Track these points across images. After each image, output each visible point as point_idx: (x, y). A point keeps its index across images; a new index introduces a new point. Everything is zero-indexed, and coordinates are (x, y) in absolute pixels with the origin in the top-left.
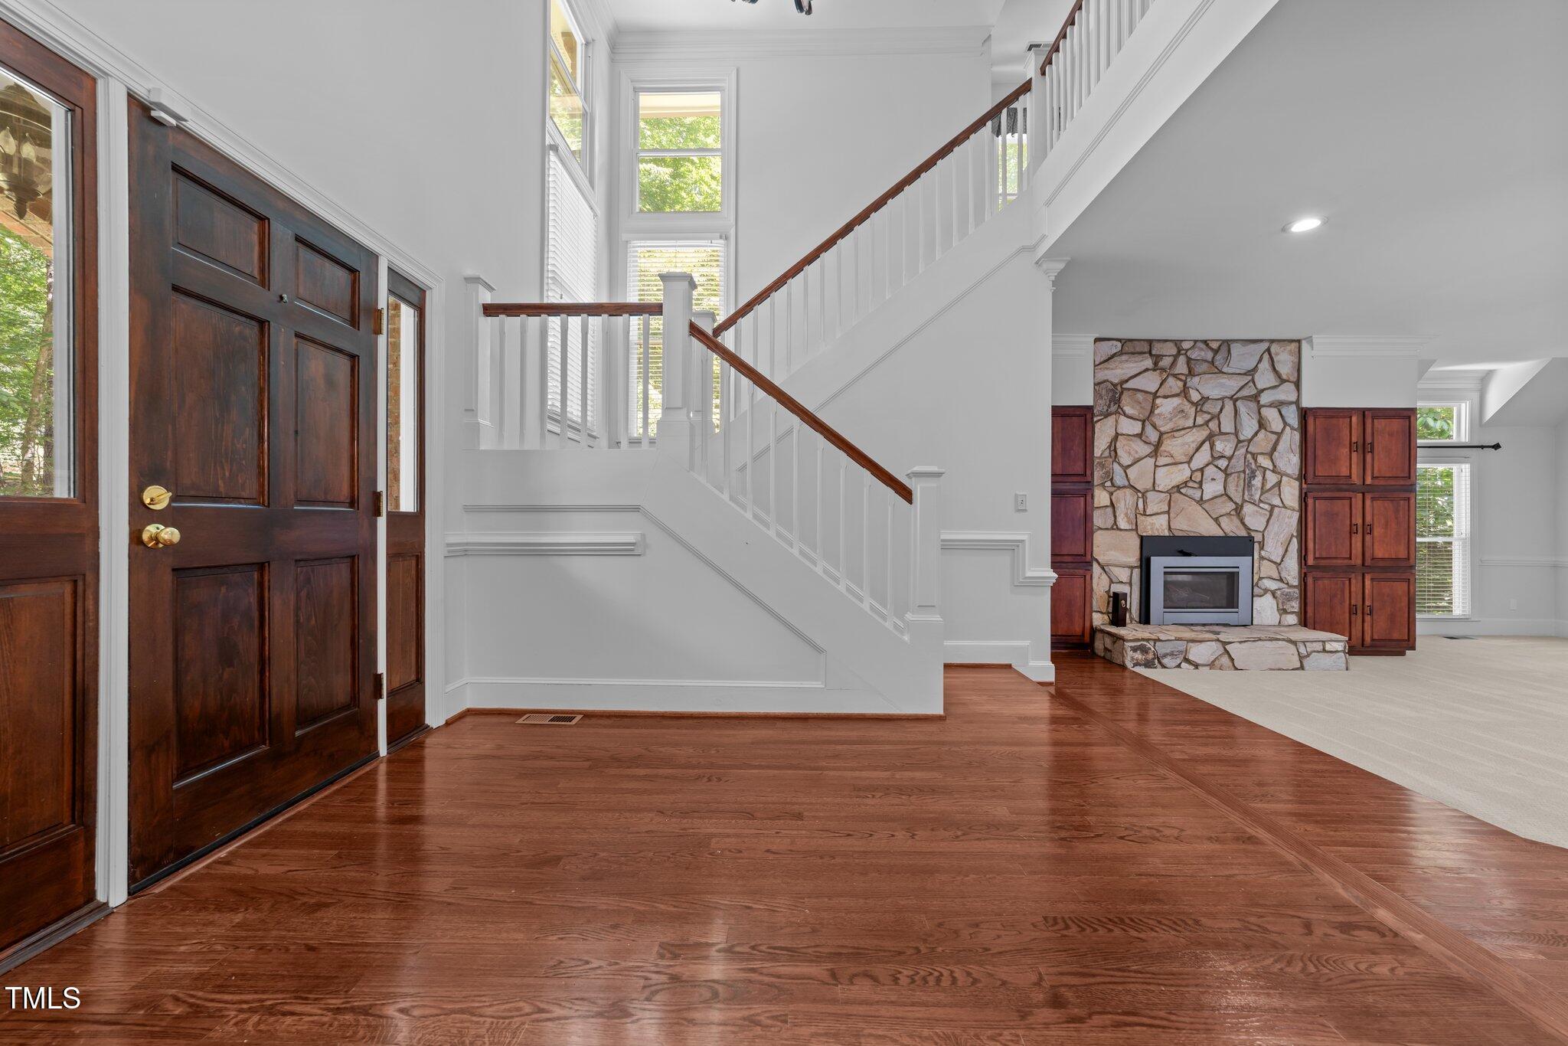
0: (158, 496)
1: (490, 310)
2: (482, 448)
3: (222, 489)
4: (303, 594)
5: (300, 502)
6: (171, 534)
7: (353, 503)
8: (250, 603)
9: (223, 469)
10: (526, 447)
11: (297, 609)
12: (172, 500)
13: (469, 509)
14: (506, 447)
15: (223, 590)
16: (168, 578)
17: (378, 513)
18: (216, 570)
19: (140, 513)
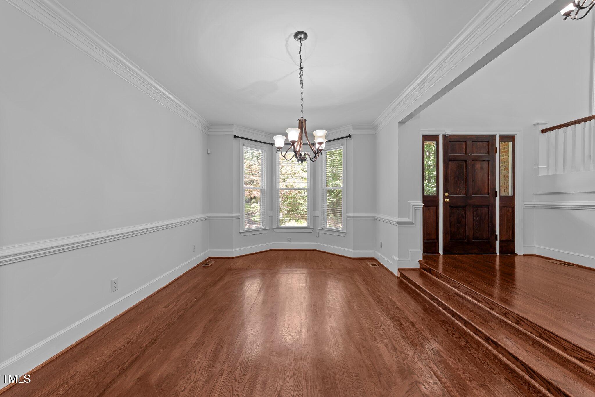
0: (447, 194)
1: (543, 131)
2: (540, 175)
3: (458, 193)
4: (475, 213)
5: (474, 194)
6: (448, 200)
7: (488, 194)
8: (463, 213)
9: (458, 189)
10: (557, 173)
11: (474, 216)
12: (449, 195)
13: (535, 194)
14: (550, 174)
15: (458, 210)
16: (448, 207)
17: (496, 196)
18: (457, 207)
19: (444, 197)
